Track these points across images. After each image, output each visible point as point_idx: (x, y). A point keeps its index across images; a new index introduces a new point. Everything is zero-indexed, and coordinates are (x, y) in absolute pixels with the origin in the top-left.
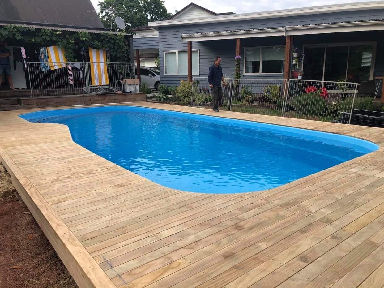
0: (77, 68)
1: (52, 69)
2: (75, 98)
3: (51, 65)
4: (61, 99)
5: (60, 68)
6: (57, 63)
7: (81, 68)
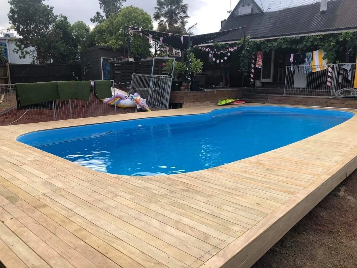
0: (346, 70)
1: (314, 71)
2: (312, 99)
3: (312, 67)
4: (298, 98)
5: (322, 70)
6: (319, 65)
7: (350, 70)
